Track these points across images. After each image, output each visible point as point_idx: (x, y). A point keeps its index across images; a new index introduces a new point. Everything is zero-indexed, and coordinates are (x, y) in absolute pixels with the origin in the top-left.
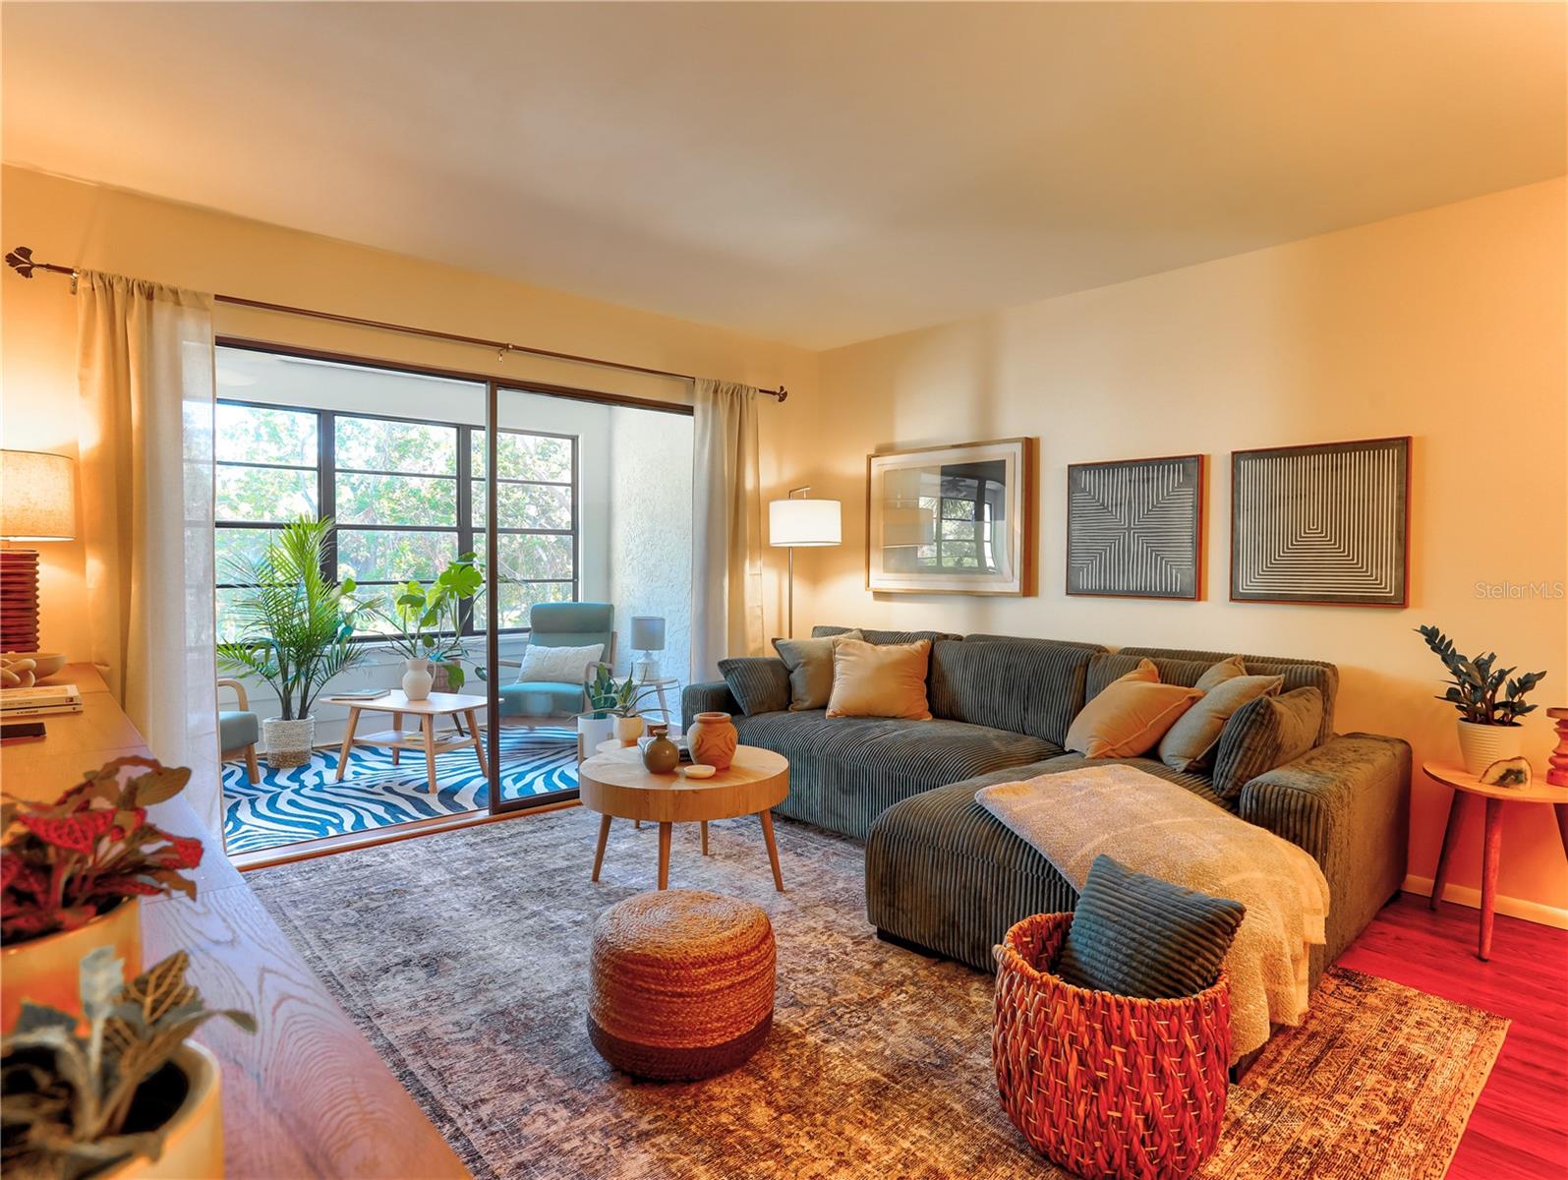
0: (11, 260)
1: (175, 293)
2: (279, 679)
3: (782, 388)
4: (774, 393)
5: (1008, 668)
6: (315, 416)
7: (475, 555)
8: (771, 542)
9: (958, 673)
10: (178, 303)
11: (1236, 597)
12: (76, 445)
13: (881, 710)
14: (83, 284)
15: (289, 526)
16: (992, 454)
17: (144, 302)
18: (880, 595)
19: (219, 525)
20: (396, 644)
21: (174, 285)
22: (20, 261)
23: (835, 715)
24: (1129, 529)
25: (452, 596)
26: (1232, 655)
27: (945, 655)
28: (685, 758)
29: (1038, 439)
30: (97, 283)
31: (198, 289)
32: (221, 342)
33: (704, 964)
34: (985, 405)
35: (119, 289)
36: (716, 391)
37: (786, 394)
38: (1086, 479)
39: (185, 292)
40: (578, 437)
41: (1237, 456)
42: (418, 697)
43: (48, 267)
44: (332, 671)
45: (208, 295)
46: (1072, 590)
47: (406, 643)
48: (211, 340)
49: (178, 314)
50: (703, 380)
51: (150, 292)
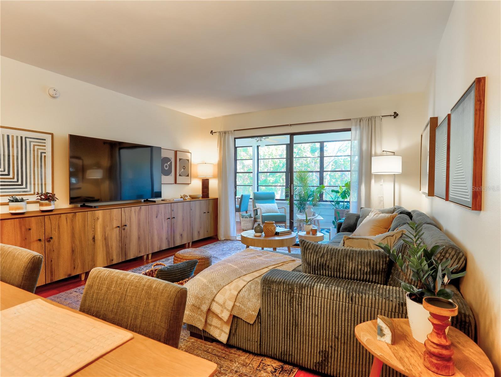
0: (211, 133)
1: (228, 132)
3: (395, 113)
4: (391, 116)
24: (440, 160)
29: (437, 118)
30: (219, 133)
36: (360, 121)
37: (397, 115)
38: (437, 133)
41: (452, 112)
43: (214, 132)
45: (233, 131)
48: (234, 139)
49: (229, 136)
50: (355, 119)
51: (225, 133)
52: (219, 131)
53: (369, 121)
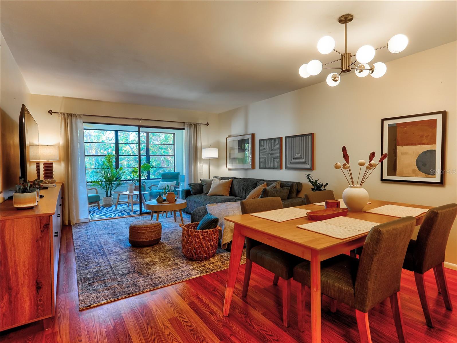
0: (49, 112)
1: (76, 115)
2: (105, 188)
3: (207, 123)
4: (205, 124)
5: (244, 185)
6: (114, 132)
7: (150, 161)
8: (203, 158)
9: (236, 186)
10: (76, 117)
11: (286, 168)
12: (59, 143)
13: (218, 194)
14: (60, 115)
15: (106, 156)
16: (247, 137)
17: (70, 117)
18: (229, 169)
19: (86, 156)
20: (131, 181)
21: (76, 113)
22: (50, 112)
23: (209, 195)
24: (269, 154)
25: (144, 171)
26: (279, 181)
27: (235, 182)
28: (165, 200)
29: (255, 134)
30: (63, 115)
31: (80, 114)
32: (84, 122)
33: (143, 228)
34: (246, 126)
35: (66, 115)
36: (190, 125)
37: (208, 124)
38: (262, 142)
39: (77, 115)
40: (175, 133)
41: (286, 137)
42: (131, 191)
43: (55, 113)
44: (116, 186)
45: (81, 115)
46: (260, 168)
47: (133, 181)
48: (82, 122)
49: (76, 119)
50: (187, 123)
51: (71, 115)
52: (62, 111)
53: (194, 125)
